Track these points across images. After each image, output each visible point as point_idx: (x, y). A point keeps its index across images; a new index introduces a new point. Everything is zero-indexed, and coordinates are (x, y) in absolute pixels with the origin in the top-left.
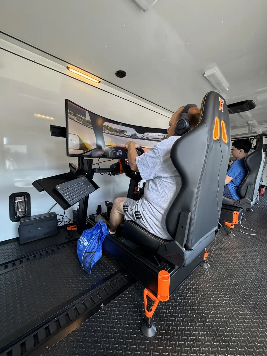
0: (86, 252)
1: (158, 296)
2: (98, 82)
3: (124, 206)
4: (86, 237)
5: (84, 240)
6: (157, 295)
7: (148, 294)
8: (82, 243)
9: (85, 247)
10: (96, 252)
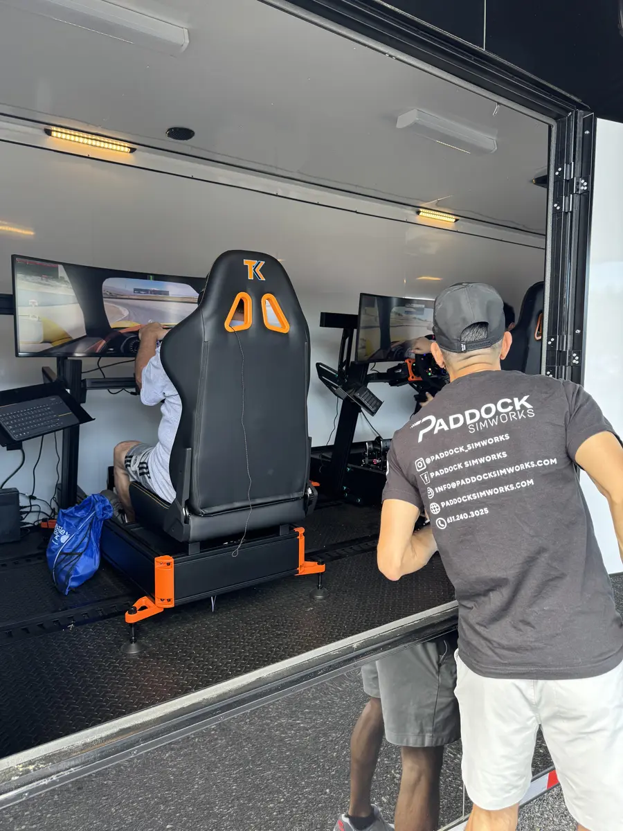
0: (62, 553)
1: (156, 599)
2: (127, 150)
3: (126, 457)
4: (65, 525)
5: (62, 531)
6: (154, 599)
7: (146, 602)
8: (56, 538)
9: (61, 544)
10: (83, 556)
